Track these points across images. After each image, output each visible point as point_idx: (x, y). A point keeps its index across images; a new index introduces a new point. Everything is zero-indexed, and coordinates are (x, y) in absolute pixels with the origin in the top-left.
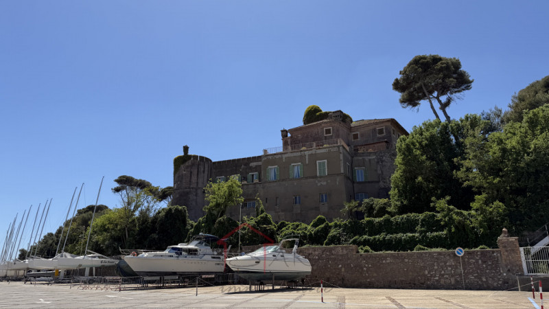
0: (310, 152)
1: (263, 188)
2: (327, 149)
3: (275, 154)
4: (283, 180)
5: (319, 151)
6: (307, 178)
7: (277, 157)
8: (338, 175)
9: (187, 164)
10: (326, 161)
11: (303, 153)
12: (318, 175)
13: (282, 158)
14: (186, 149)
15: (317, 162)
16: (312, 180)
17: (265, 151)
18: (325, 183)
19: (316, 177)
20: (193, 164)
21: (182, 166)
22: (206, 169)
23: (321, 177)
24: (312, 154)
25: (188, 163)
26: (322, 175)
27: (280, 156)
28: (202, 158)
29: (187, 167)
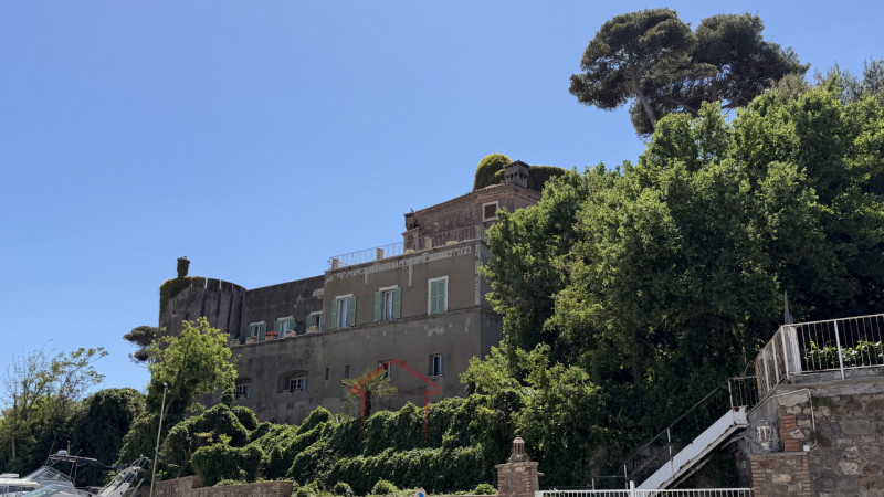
0: (417, 260)
1: (324, 345)
2: (451, 251)
3: (350, 268)
4: (361, 326)
5: (434, 257)
6: (406, 320)
7: (353, 273)
8: (468, 309)
9: (180, 297)
10: (446, 278)
11: (402, 262)
12: (429, 312)
13: (362, 276)
14: (183, 265)
15: (430, 281)
16: (416, 323)
17: (335, 261)
18: (440, 331)
19: (425, 316)
20: (192, 298)
21: (171, 302)
22: (224, 307)
23: (434, 316)
24: (420, 264)
25: (184, 294)
26: (438, 311)
27: (358, 271)
28: (214, 283)
29: (180, 305)
